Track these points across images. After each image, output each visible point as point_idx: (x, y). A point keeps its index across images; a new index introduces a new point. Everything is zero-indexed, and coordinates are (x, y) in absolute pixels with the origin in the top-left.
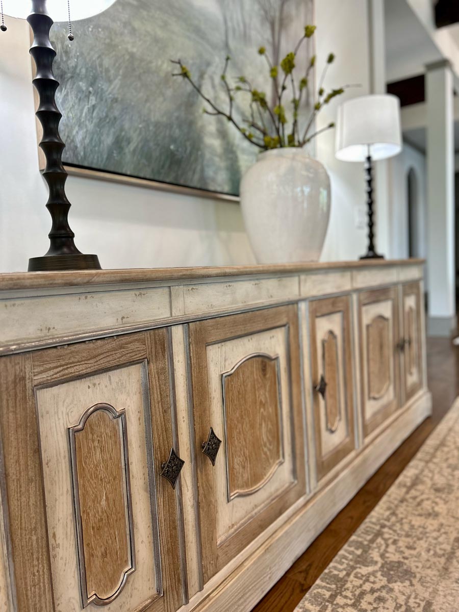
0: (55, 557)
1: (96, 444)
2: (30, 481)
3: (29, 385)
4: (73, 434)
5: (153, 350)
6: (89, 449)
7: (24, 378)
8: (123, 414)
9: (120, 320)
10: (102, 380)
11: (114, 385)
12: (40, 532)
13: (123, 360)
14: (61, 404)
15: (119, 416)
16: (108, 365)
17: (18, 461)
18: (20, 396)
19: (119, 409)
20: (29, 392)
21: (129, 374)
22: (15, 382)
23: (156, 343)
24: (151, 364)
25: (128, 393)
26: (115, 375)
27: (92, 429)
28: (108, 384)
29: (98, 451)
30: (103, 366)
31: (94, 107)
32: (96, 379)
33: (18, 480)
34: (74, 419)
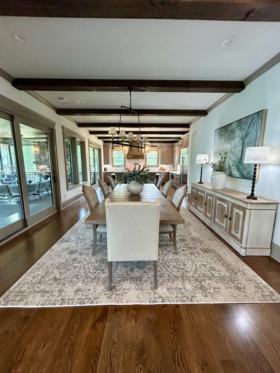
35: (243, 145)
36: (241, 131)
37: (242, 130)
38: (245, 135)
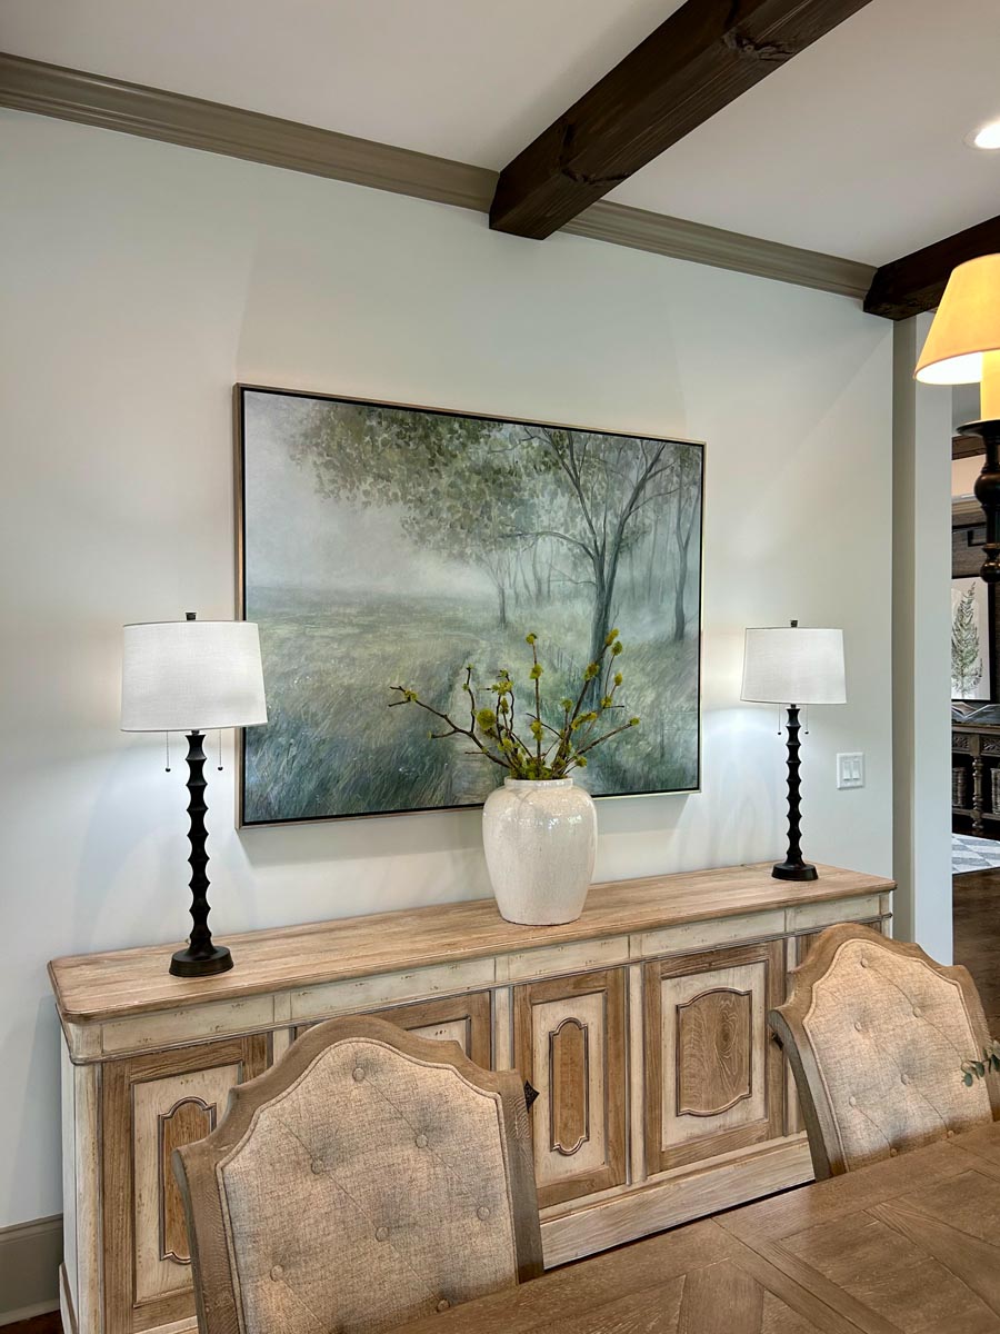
0: (139, 1212)
1: (185, 1129)
2: (121, 1152)
3: (126, 1082)
4: (162, 1120)
5: (250, 1053)
6: (177, 1135)
7: (123, 1077)
8: (213, 1108)
9: (214, 1029)
10: (196, 1078)
11: (207, 1082)
12: (127, 1191)
13: (215, 1062)
14: (154, 1096)
15: (210, 1108)
16: (200, 1067)
17: (113, 1136)
18: (118, 1089)
19: (209, 1103)
20: (126, 1087)
21: (224, 1073)
22: (116, 1079)
23: (253, 1047)
24: (247, 1066)
25: (222, 1090)
26: (209, 1074)
27: (181, 1117)
28: (201, 1081)
29: (186, 1136)
30: (195, 1067)
31: (294, 757)
32: (189, 1077)
33: (112, 1150)
34: (165, 1108)
35: (599, 596)
36: (577, 505)
37: (588, 504)
38: (610, 539)
